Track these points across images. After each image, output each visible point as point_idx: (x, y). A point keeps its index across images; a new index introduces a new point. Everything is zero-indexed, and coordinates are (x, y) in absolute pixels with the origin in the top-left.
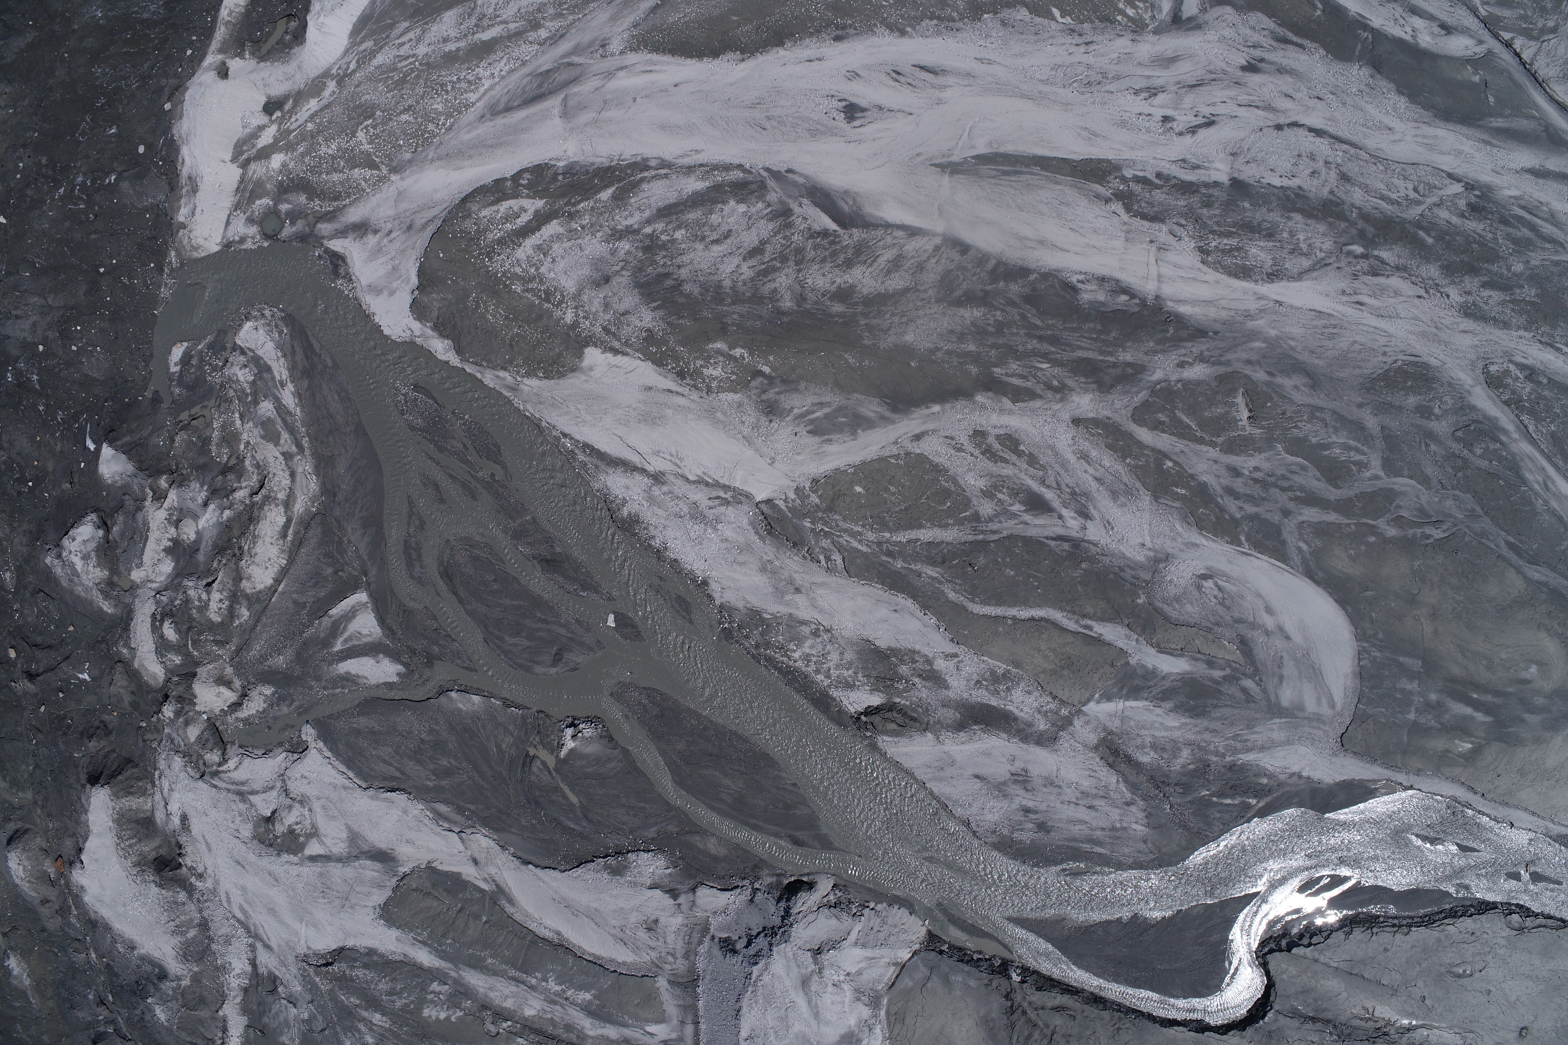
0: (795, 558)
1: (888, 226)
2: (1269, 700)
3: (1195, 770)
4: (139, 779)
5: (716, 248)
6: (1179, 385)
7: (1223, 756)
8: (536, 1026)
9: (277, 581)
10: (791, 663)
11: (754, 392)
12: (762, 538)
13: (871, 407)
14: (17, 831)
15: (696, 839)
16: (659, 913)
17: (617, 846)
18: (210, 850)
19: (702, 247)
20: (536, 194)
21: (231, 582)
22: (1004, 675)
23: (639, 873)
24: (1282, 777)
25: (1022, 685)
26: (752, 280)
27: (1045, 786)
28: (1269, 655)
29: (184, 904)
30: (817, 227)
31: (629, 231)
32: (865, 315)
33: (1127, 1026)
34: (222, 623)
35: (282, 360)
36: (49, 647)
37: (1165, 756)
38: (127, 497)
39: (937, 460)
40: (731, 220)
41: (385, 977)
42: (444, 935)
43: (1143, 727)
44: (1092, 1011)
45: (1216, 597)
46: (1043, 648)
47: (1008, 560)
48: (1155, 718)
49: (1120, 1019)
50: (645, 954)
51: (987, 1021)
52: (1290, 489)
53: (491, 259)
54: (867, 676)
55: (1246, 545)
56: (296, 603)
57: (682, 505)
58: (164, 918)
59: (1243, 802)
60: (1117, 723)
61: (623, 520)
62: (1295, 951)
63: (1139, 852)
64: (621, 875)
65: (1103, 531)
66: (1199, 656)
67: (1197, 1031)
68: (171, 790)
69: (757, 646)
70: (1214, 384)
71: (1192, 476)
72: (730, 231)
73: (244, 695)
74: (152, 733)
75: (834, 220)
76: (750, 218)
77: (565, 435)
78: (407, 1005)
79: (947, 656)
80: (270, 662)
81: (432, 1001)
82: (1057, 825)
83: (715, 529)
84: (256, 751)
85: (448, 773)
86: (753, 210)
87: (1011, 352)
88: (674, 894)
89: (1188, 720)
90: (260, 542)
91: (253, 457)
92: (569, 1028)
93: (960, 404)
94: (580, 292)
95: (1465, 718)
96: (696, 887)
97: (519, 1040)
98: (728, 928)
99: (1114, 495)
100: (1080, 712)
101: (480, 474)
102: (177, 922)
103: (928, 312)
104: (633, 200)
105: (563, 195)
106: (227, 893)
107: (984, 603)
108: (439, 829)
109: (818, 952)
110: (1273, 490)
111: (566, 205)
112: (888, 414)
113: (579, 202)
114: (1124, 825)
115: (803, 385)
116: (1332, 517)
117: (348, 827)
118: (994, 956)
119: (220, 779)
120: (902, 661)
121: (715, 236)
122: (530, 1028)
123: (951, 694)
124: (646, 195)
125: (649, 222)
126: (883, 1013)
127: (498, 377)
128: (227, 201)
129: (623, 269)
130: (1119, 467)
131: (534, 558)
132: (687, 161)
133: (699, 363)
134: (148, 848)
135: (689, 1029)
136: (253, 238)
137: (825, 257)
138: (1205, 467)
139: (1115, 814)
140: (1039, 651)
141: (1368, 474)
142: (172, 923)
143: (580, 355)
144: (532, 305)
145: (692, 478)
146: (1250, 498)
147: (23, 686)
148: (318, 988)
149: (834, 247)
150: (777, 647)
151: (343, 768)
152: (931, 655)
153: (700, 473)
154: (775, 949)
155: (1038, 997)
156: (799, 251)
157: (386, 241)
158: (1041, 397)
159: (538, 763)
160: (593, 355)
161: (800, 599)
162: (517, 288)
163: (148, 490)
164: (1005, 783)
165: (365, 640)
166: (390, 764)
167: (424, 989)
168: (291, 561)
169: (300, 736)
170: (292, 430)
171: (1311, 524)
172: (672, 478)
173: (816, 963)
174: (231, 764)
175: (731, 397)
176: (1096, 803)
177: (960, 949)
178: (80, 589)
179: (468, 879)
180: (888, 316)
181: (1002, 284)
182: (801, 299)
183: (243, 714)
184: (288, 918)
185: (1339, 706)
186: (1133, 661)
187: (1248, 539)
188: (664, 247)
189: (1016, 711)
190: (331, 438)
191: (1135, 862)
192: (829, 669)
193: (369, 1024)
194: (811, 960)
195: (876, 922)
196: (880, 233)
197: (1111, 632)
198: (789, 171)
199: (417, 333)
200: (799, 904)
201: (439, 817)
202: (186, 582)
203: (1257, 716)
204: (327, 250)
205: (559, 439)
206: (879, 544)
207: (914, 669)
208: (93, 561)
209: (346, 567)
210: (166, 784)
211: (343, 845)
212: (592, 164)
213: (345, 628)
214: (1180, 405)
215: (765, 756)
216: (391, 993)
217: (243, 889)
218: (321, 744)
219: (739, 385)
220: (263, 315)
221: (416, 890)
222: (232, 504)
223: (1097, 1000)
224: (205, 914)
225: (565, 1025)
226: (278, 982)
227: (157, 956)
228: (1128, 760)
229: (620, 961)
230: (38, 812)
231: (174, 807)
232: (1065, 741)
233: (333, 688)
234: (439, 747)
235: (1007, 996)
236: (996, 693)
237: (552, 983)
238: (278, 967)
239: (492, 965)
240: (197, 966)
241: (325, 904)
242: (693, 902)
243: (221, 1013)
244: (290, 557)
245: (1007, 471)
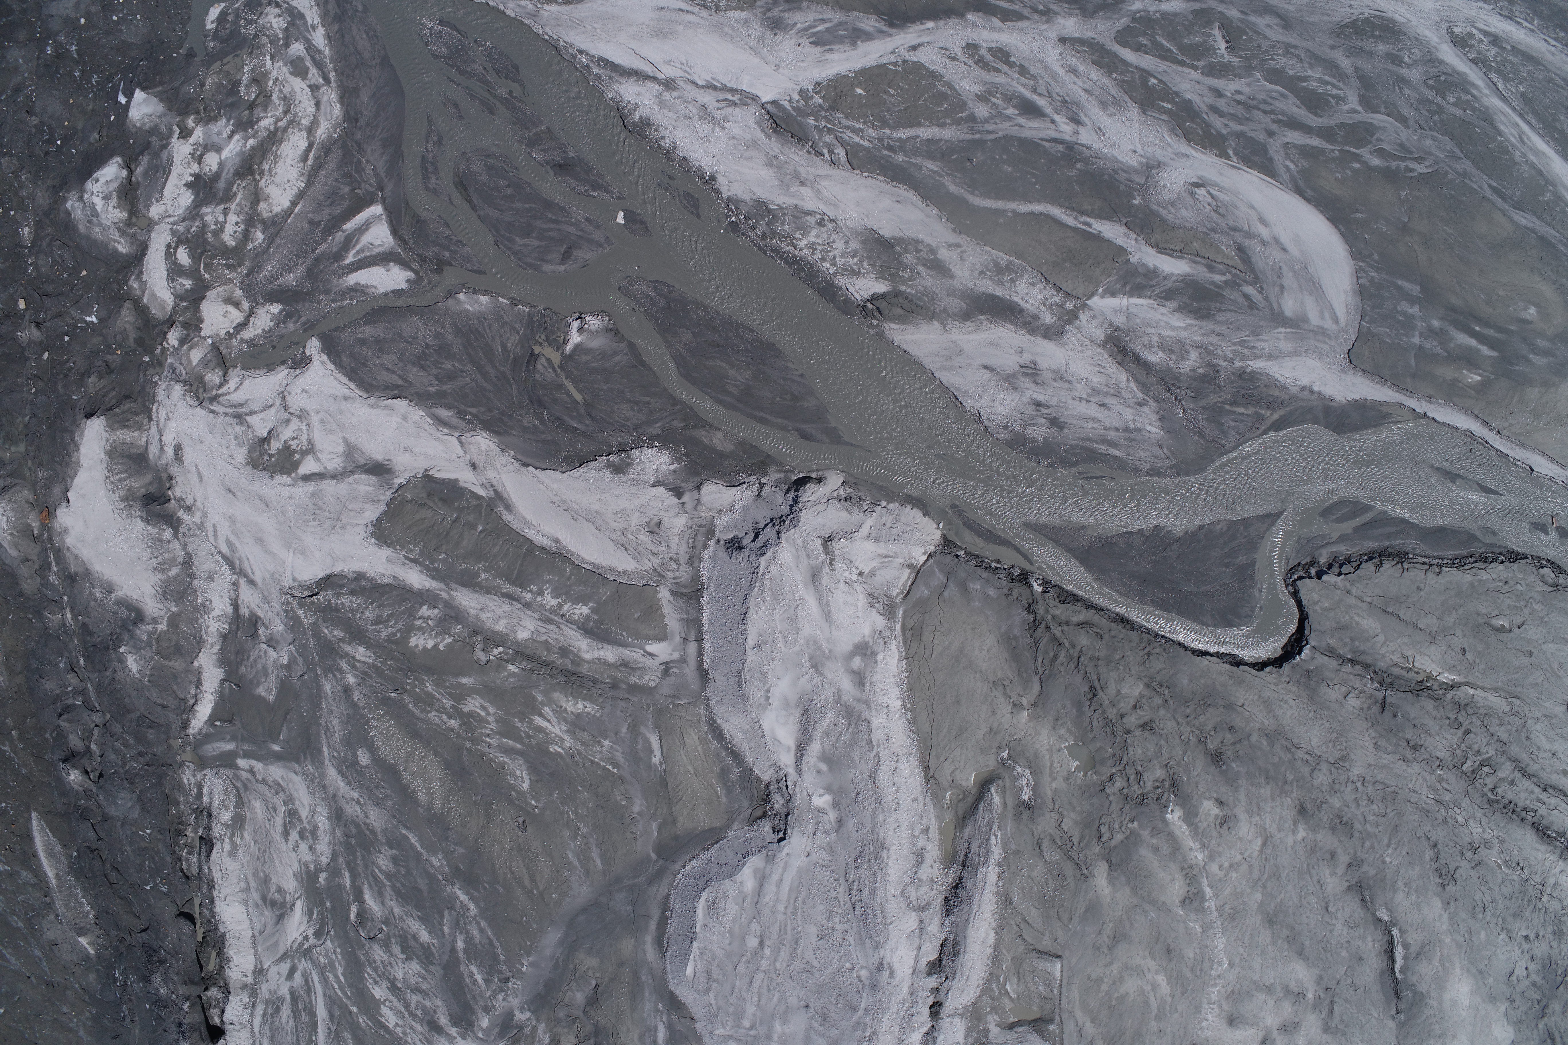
0: (800, 153)
2: (1272, 309)
3: (1204, 376)
4: (137, 414)
6: (1158, 15)
7: (1232, 361)
8: (529, 652)
9: (294, 204)
10: (797, 253)
11: (759, 10)
12: (768, 136)
13: (869, 23)
15: (701, 434)
16: (662, 513)
17: (620, 444)
18: (201, 480)
21: (249, 205)
22: (1007, 266)
23: (643, 470)
24: (1294, 390)
25: (1026, 277)
27: (1055, 380)
28: (1267, 264)
29: (169, 542)
33: (1158, 650)
34: (236, 248)
35: (316, 9)
36: (60, 294)
37: (1174, 358)
38: (154, 138)
39: (932, 67)
41: (372, 603)
42: (437, 549)
43: (1149, 325)
44: (1120, 631)
45: (1209, 204)
46: (1044, 240)
47: (1005, 157)
48: (1160, 317)
49: (1149, 641)
50: (646, 561)
51: (1009, 638)
52: (1272, 112)
54: (873, 265)
55: (1235, 159)
56: (311, 222)
57: (691, 108)
58: (146, 555)
59: (1256, 412)
60: (1123, 319)
61: (635, 124)
62: (1325, 578)
63: (1156, 457)
64: (624, 473)
65: (1095, 137)
66: (1198, 259)
67: (1231, 664)
69: (764, 237)
70: (1191, 17)
71: (1177, 94)
73: (251, 313)
74: (154, 368)
77: (581, 52)
78: (394, 634)
79: (950, 246)
80: (281, 281)
81: (420, 628)
82: (1070, 421)
83: (723, 128)
84: (257, 372)
85: (451, 376)
88: (678, 492)
89: (1193, 322)
90: (280, 163)
91: (281, 91)
92: (564, 651)
93: (952, 22)
95: (1470, 349)
96: (701, 484)
97: (511, 667)
98: (734, 527)
99: (1104, 106)
100: (1085, 306)
101: (499, 91)
102: (160, 559)
106: (214, 526)
107: (984, 196)
108: (438, 434)
109: (827, 541)
110: (1255, 112)
112: (885, 28)
114: (1138, 426)
115: (805, 4)
116: (1315, 142)
117: (345, 441)
118: (1013, 567)
119: (218, 402)
120: (906, 251)
122: (523, 654)
123: (956, 284)
126: (898, 627)
127: (519, 5)
130: (1106, 81)
131: (547, 163)
134: (138, 484)
135: (692, 648)
138: (1189, 86)
139: (1128, 414)
140: (1041, 243)
141: (1346, 107)
142: (154, 560)
145: (700, 83)
146: (1234, 117)
147: (28, 334)
148: (301, 623)
150: (783, 236)
151: (345, 380)
152: (934, 245)
153: (709, 79)
154: (783, 535)
155: (1059, 610)
158: (1028, 18)
159: (543, 361)
161: (806, 191)
163: (175, 128)
164: (1014, 376)
165: (376, 250)
166: (394, 372)
167: (411, 614)
168: (309, 183)
169: (304, 352)
170: (320, 66)
171: (1296, 146)
172: (682, 84)
173: (827, 553)
174: (232, 384)
175: (738, 14)
176: (1108, 401)
177: (977, 557)
178: (97, 230)
179: (465, 485)
183: (247, 334)
184: (276, 546)
185: (1342, 322)
186: (1134, 260)
187: (1236, 154)
189: (1021, 303)
190: (357, 72)
191: (1152, 468)
192: (835, 257)
193: (351, 660)
194: (821, 548)
195: (888, 519)
197: (1110, 230)
200: (808, 493)
201: (440, 422)
202: (204, 210)
203: (1262, 323)
205: (574, 56)
206: (880, 140)
207: (918, 258)
208: (114, 201)
209: (363, 185)
210: (163, 413)
211: (339, 460)
213: (358, 241)
214: (1160, 32)
215: (771, 346)
216: (378, 621)
217: (232, 519)
218: (324, 357)
219: (745, 4)
221: (411, 501)
222: (257, 132)
223: (1123, 621)
224: (190, 548)
225: (560, 648)
226: (260, 623)
227: (135, 597)
228: (1137, 358)
229: (620, 569)
230: (30, 463)
231: (169, 438)
232: (1072, 335)
233: (342, 300)
234: (443, 350)
235: (1029, 609)
236: (1001, 283)
237: (548, 597)
238: (261, 605)
239: (487, 580)
240: (176, 606)
241: (315, 527)
242: (698, 500)
243: (196, 664)
244: (308, 181)
245: (1000, 79)
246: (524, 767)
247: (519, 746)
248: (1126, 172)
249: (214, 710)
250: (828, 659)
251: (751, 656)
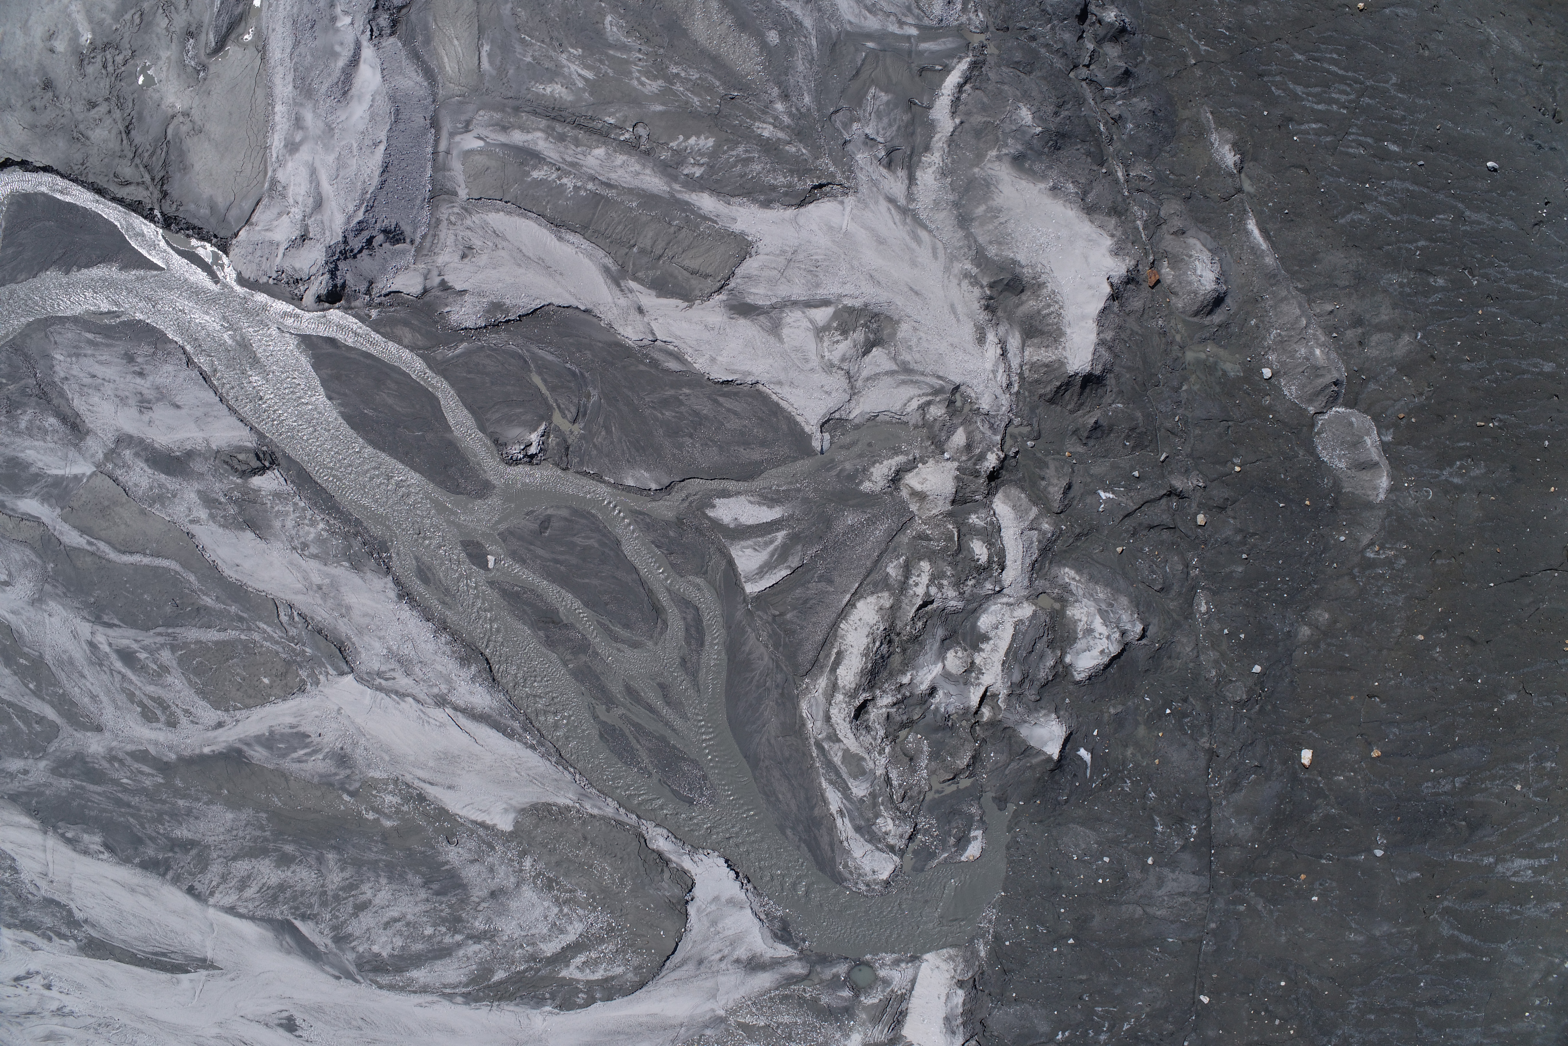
0: (320, 619)
1: (252, 918)
4: (1038, 381)
5: (396, 914)
6: (26, 755)
8: (595, 137)
9: (851, 604)
10: (327, 518)
11: (357, 777)
12: (349, 639)
13: (258, 754)
14: (1210, 312)
15: (422, 341)
16: (460, 266)
17: (497, 332)
18: (953, 307)
19: (408, 917)
20: (570, 982)
21: (904, 605)
22: (154, 502)
23: (475, 306)
25: (141, 493)
26: (362, 882)
27: (127, 397)
29: (990, 242)
30: (311, 924)
31: (477, 938)
32: (266, 840)
34: (920, 560)
35: (843, 838)
36: (1151, 527)
37: (37, 423)
38: (1032, 699)
39: (204, 703)
40: (384, 939)
41: (753, 178)
42: (681, 229)
43: (52, 450)
46: (123, 526)
47: (149, 609)
48: (43, 459)
50: (477, 222)
53: (609, 924)
54: (263, 505)
56: (830, 582)
57: (421, 673)
58: (1011, 225)
60: (70, 455)
61: (476, 660)
63: (60, 334)
64: (493, 303)
65: (78, 629)
66: (11, 513)
68: (994, 372)
69: (356, 534)
72: (385, 929)
73: (895, 481)
74: (1020, 434)
75: (296, 929)
76: (369, 938)
77: (533, 747)
78: (731, 149)
79: (198, 521)
80: (863, 518)
81: (702, 155)
82: (120, 360)
83: (390, 650)
84: (887, 418)
85: (665, 403)
86: (366, 946)
87: (151, 795)
88: (444, 286)
90: (863, 650)
91: (874, 740)
92: (562, 138)
93: (187, 753)
94: (518, 885)
96: (422, 293)
97: (612, 121)
98: (395, 254)
99: (71, 662)
100: (98, 466)
101: (620, 712)
102: (996, 222)
103: (216, 838)
104: (474, 967)
105: (543, 978)
106: (936, 258)
107: (167, 570)
108: (676, 343)
109: (304, 238)
111: (539, 970)
112: (245, 748)
113: (525, 971)
114: (69, 360)
115: (316, 780)
118: (176, 233)
119: (932, 387)
120: (234, 519)
121: (398, 925)
122: (601, 134)
123: (196, 486)
124: (462, 971)
125: (459, 945)
126: (270, 174)
127: (600, 808)
128: (916, 1004)
129: (479, 904)
130: (68, 686)
131: (566, 626)
132: (429, 998)
133: (405, 808)
134: (1030, 304)
135: (443, 146)
136: (883, 965)
137: (302, 896)
139: (75, 370)
140: (126, 524)
142: (1003, 220)
143: (517, 823)
144: (566, 875)
145: (410, 700)
147: (1188, 483)
148: (834, 160)
149: (295, 904)
150: (337, 533)
151: (783, 404)
152: (211, 522)
153: (402, 704)
154: (340, 239)
155: (143, 195)
156: (324, 904)
157: (726, 952)
158: (127, 753)
159: (569, 416)
160: (505, 823)
161: (316, 579)
162: (581, 895)
163: (1003, 706)
164: (158, 400)
165: (750, 542)
166: (729, 410)
167: (711, 168)
168: (834, 626)
169: (832, 437)
170: (829, 765)
172: (429, 700)
173: (307, 225)
174: (915, 404)
175: (377, 774)
176: (89, 381)
177: (202, 239)
178: (1101, 595)
179: (650, 291)
180: (248, 837)
181: (160, 857)
182: (320, 860)
183: (899, 460)
184: (862, 235)
186: (58, 511)
188: (444, 921)
189: (146, 468)
190: (787, 755)
191: (65, 324)
193: (777, 124)
194: (311, 229)
195: (265, 266)
196: (259, 913)
197: (73, 538)
198: (338, 978)
199: (686, 858)
200: (325, 283)
201: (678, 357)
202: (960, 605)
204: (795, 946)
205: (540, 743)
206: (249, 629)
207: (224, 510)
208: (1081, 628)
209: (770, 619)
210: (1003, 378)
211: (788, 320)
212: (517, 1005)
213: (772, 555)
214: (25, 737)
216: (747, 161)
217: (914, 264)
218: (807, 429)
219: (370, 784)
220: (868, 885)
221: (707, 276)
222: (899, 690)
224: (963, 234)
225: (564, 141)
226: (885, 162)
227: (1024, 183)
228: (64, 419)
229: (502, 213)
230: (1178, 338)
231: (992, 351)
232: (109, 439)
233: (788, 490)
234: (674, 432)
235: (165, 194)
236: (160, 486)
237: (570, 185)
238: (881, 179)
239: (632, 201)
240: (974, 174)
241: (816, 254)
242: (426, 279)
243: (957, 121)
244: (836, 631)
245: (151, 689)
246: (609, 34)
247: (611, 52)
248: (58, 595)
249: (943, 81)
250: (320, 137)
251: (383, 135)
